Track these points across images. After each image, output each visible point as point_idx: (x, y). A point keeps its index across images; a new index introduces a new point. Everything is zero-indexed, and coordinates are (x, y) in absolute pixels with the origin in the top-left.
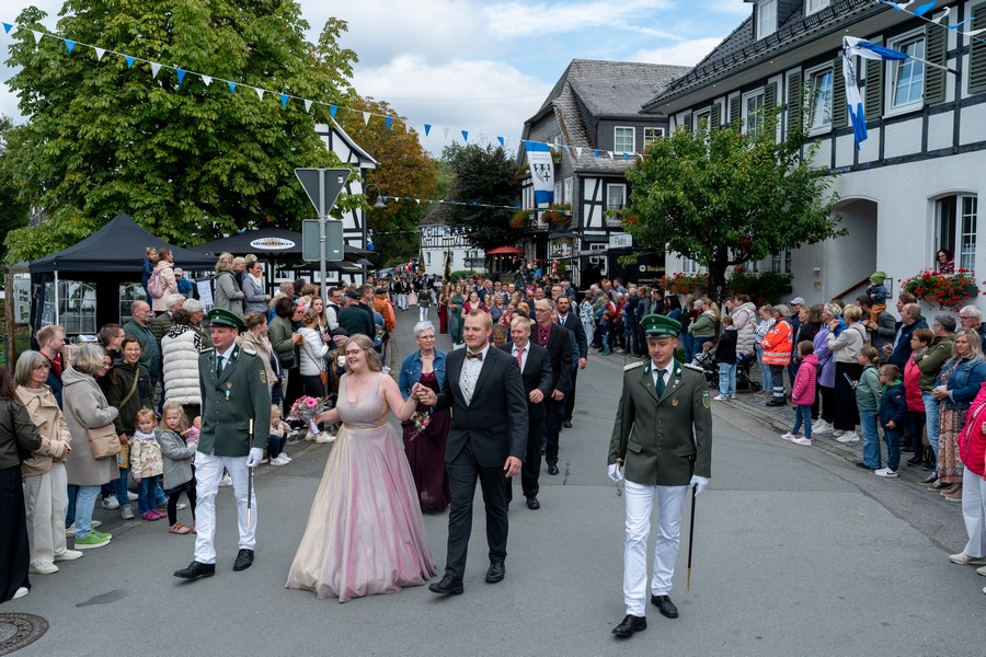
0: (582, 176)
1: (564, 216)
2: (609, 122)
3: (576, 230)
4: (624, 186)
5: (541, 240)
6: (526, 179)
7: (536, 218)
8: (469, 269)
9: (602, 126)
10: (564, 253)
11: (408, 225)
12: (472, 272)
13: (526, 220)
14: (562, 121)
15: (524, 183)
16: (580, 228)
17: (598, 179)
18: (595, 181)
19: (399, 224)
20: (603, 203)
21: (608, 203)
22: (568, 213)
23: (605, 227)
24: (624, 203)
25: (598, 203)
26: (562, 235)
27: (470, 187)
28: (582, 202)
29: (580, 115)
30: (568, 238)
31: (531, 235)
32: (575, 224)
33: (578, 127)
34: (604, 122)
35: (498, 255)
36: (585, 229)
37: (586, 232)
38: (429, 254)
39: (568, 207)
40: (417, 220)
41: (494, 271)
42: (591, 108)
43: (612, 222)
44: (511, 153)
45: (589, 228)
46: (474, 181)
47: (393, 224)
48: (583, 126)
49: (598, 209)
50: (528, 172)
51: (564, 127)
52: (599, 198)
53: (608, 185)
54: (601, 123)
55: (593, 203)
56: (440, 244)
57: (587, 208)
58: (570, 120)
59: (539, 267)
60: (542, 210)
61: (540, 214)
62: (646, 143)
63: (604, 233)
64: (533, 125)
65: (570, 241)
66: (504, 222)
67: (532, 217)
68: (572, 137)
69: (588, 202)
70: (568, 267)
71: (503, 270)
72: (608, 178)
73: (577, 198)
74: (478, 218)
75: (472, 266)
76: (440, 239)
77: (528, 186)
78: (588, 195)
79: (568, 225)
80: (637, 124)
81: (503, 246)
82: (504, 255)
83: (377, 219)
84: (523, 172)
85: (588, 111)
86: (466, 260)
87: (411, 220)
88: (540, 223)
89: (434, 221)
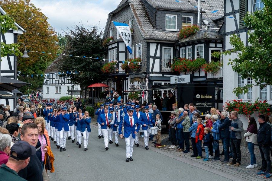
0: (148, 42)
1: (137, 65)
2: (162, 12)
3: (145, 73)
4: (172, 48)
5: (120, 80)
6: (111, 45)
7: (118, 67)
8: (70, 96)
9: (159, 14)
10: (136, 87)
11: (40, 71)
12: (72, 97)
13: (112, 68)
14: (134, 11)
15: (110, 47)
16: (147, 73)
17: (158, 44)
18: (155, 45)
19: (34, 71)
20: (160, 58)
21: (163, 58)
22: (139, 63)
23: (161, 72)
24: (172, 58)
25: (158, 58)
26: (136, 76)
27: (77, 49)
28: (149, 57)
29: (144, 8)
30: (140, 78)
31: (114, 77)
32: (144, 69)
33: (143, 14)
34: (160, 12)
35: (90, 88)
36: (150, 73)
37: (151, 75)
38: (48, 88)
39: (139, 60)
40: (44, 68)
41: (88, 97)
42: (152, 4)
43: (166, 69)
44: (101, 31)
45: (152, 72)
46: (80, 46)
47: (30, 71)
48: (147, 14)
49: (157, 61)
50: (111, 41)
51: (136, 14)
52: (158, 55)
53: (163, 48)
54: (158, 12)
55: (155, 57)
56: (54, 83)
57: (151, 60)
58: (139, 11)
59: (120, 95)
60: (121, 62)
61: (120, 65)
62: (183, 24)
63: (161, 75)
64: (113, 15)
65: (141, 80)
66: (97, 69)
67: (115, 66)
68: (141, 20)
69: (152, 57)
70: (139, 95)
71: (94, 96)
72: (162, 43)
73: (145, 55)
74: (83, 67)
75: (72, 94)
76: (54, 80)
77: (112, 48)
78: (152, 53)
79: (139, 71)
80: (178, 13)
81: (97, 83)
82: (94, 88)
83: (23, 66)
84: (108, 41)
85: (150, 6)
86: (69, 91)
87: (41, 69)
88: (120, 70)
89: (51, 71)
